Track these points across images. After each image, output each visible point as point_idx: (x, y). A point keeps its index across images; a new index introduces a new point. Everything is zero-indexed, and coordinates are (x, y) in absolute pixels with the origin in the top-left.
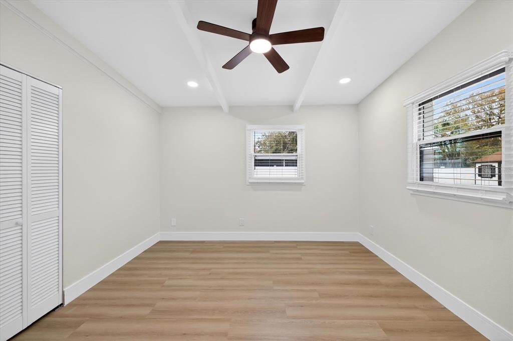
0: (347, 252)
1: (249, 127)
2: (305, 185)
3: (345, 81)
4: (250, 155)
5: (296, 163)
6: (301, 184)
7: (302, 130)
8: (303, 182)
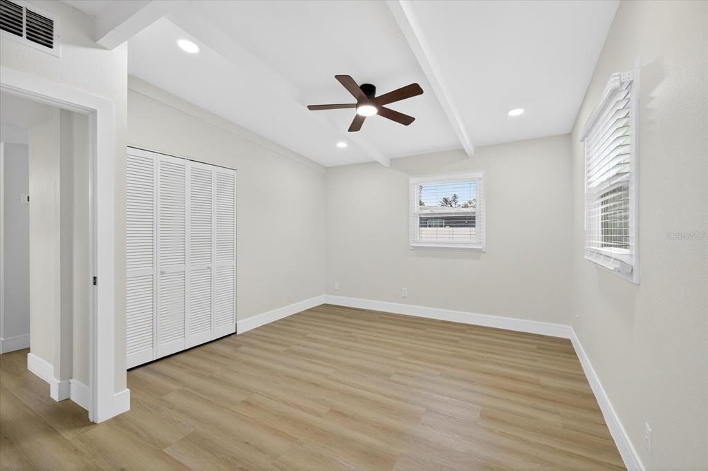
0: (535, 347)
1: (413, 180)
2: (484, 252)
3: (516, 112)
4: (414, 214)
5: (474, 222)
6: (479, 251)
7: (480, 179)
8: (481, 247)
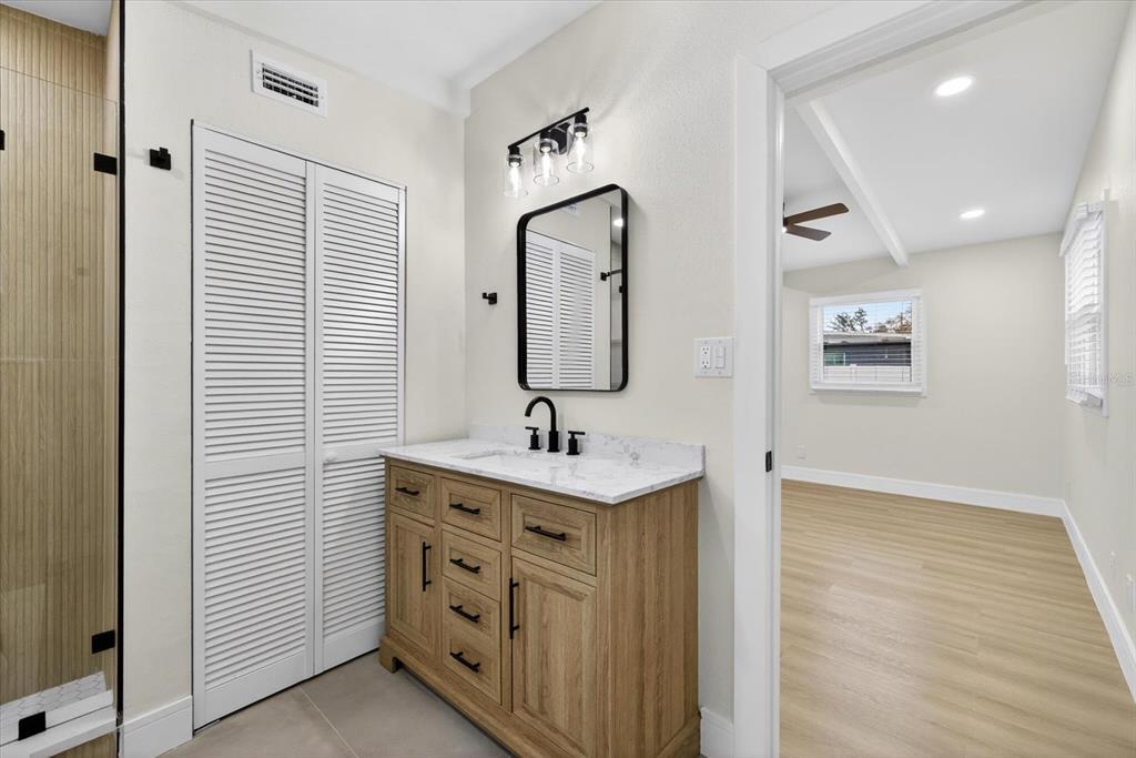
1: (815, 301)
2: (925, 397)
5: (908, 355)
6: (917, 395)
7: (918, 298)
8: (920, 390)
